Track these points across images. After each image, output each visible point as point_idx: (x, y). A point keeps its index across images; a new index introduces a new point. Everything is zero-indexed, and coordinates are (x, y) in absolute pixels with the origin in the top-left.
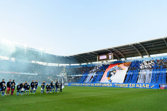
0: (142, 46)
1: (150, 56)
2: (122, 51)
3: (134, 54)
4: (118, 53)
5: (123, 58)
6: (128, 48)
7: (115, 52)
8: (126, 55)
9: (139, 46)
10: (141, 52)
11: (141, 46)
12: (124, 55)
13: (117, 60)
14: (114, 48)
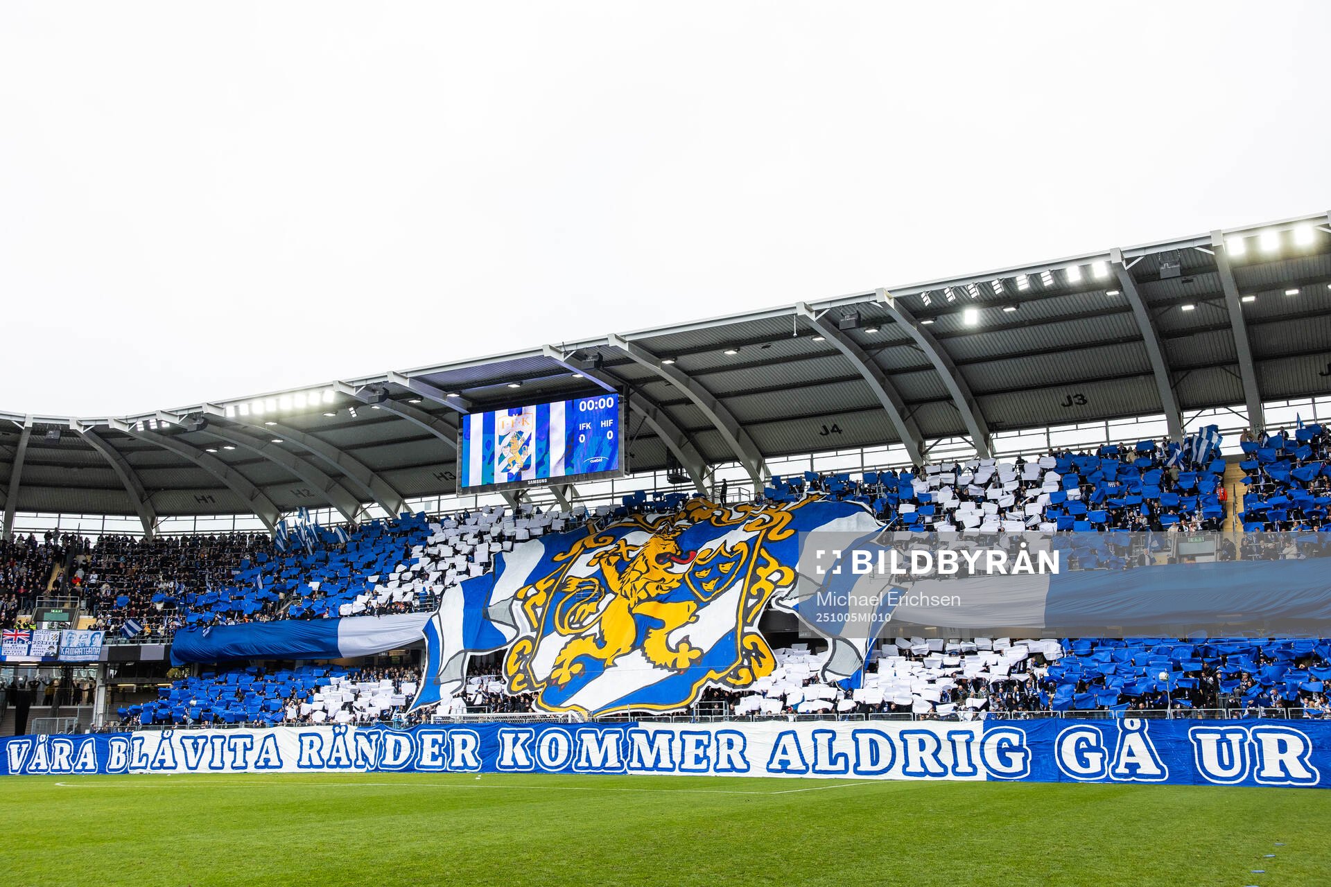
0: (923, 343)
1: (987, 441)
2: (721, 381)
3: (840, 421)
4: (678, 410)
5: (734, 459)
6: (778, 349)
7: (650, 387)
8: (756, 430)
9: (887, 333)
10: (909, 405)
11: (910, 342)
12: (744, 425)
13: (674, 479)
14: (636, 344)
